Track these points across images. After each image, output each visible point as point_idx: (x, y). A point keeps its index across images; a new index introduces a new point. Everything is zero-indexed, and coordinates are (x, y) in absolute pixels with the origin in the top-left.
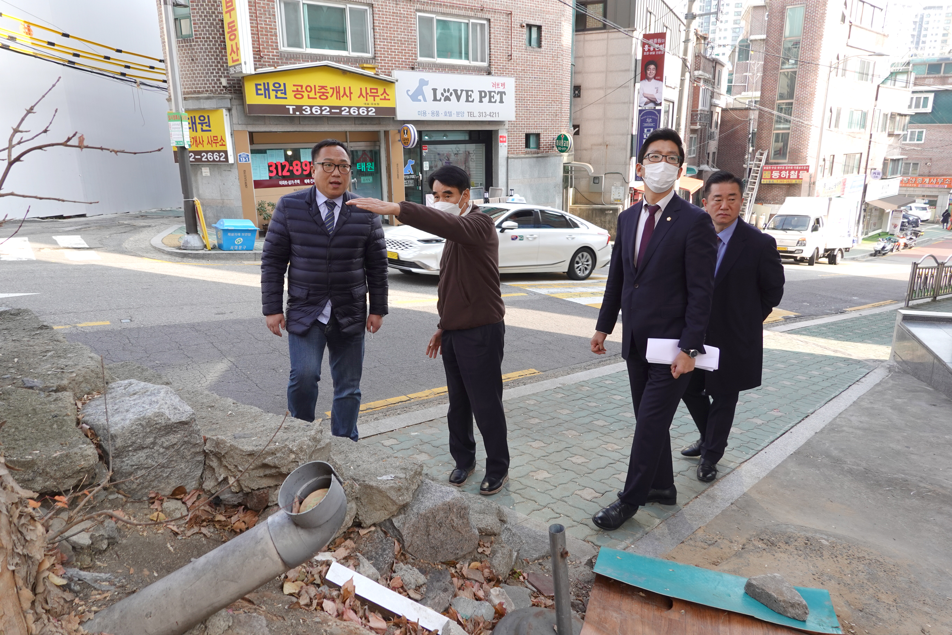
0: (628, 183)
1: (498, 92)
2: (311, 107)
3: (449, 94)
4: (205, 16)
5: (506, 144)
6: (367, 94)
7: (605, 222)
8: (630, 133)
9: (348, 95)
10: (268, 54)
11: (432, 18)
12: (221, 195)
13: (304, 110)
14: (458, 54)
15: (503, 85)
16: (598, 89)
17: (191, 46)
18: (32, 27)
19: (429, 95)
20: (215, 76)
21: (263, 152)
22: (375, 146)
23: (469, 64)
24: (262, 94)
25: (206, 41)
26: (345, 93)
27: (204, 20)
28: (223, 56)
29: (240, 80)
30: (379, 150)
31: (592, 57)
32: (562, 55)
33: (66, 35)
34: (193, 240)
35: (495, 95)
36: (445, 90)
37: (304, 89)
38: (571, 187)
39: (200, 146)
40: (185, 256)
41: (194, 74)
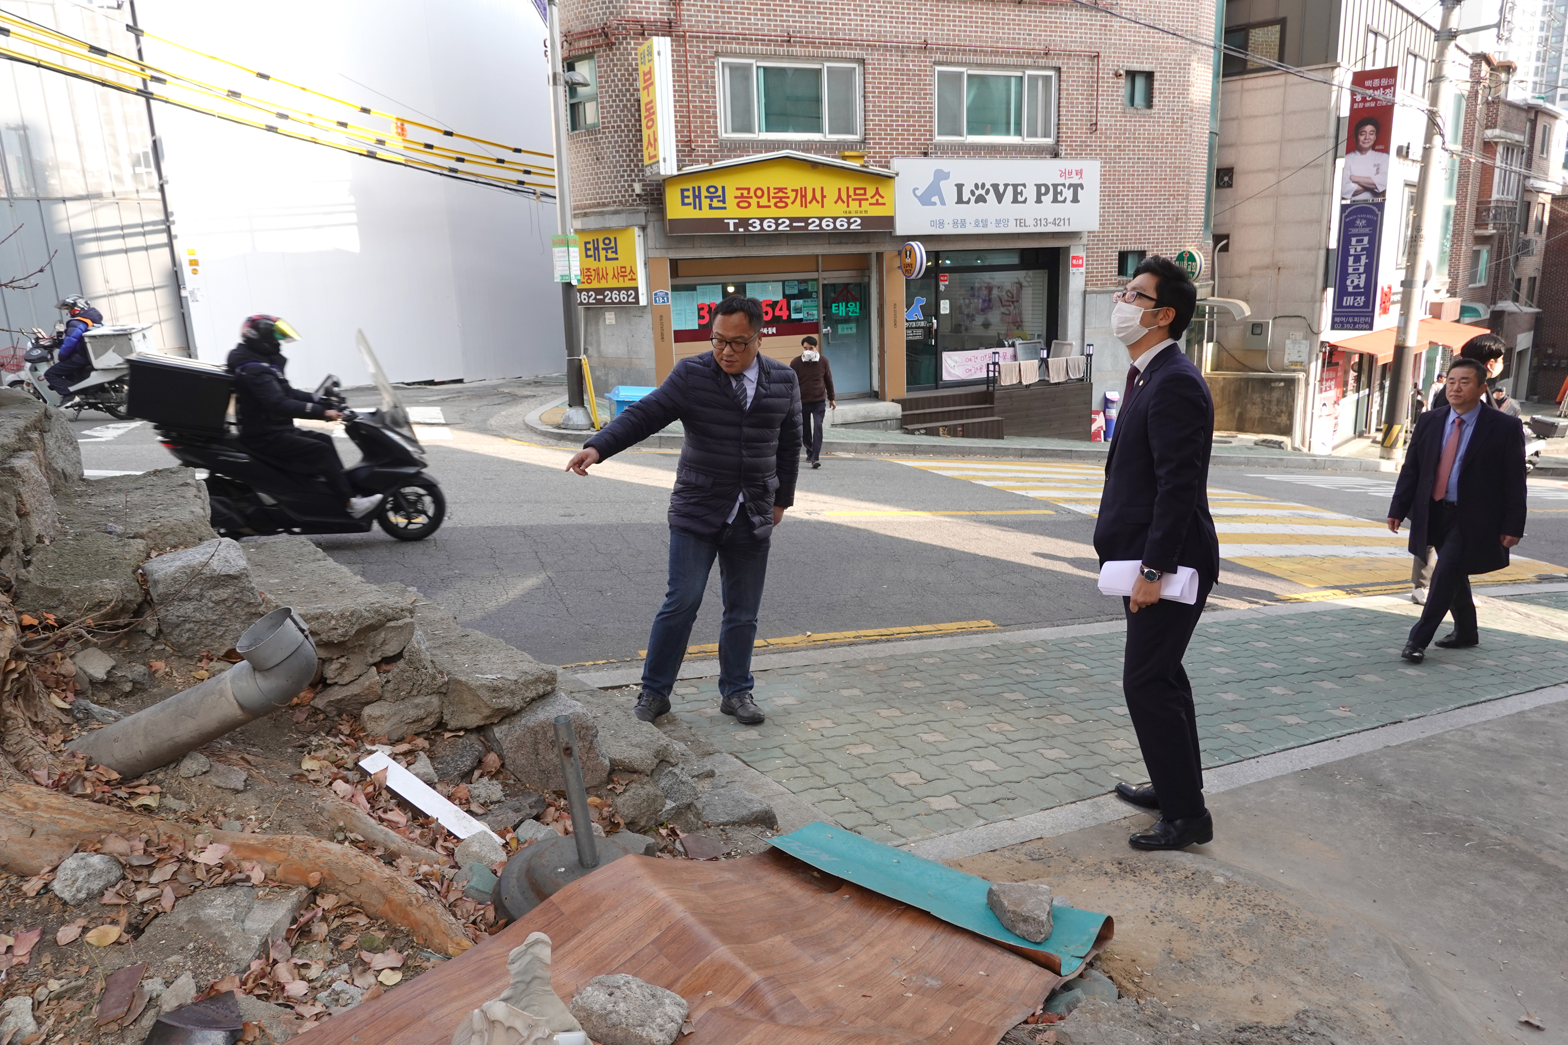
0: (1317, 334)
1: (1070, 186)
2: (762, 220)
3: (983, 192)
4: (617, 96)
5: (1083, 270)
6: (848, 196)
7: (1270, 402)
8: (1323, 246)
9: (819, 199)
10: (702, 145)
11: (961, 74)
12: (629, 352)
13: (751, 225)
14: (1004, 127)
15: (1080, 173)
16: (1264, 171)
17: (596, 139)
18: (406, 126)
19: (951, 195)
20: (626, 181)
21: (692, 288)
22: (863, 276)
23: (1021, 142)
24: (690, 204)
25: (616, 132)
26: (814, 197)
27: (614, 101)
28: (638, 151)
29: (660, 185)
30: (869, 284)
31: (1255, 117)
32: (1191, 118)
33: (449, 134)
34: (577, 416)
35: (1065, 191)
36: (976, 186)
37: (752, 194)
38: (1210, 340)
39: (603, 281)
40: (562, 437)
41: (599, 178)
